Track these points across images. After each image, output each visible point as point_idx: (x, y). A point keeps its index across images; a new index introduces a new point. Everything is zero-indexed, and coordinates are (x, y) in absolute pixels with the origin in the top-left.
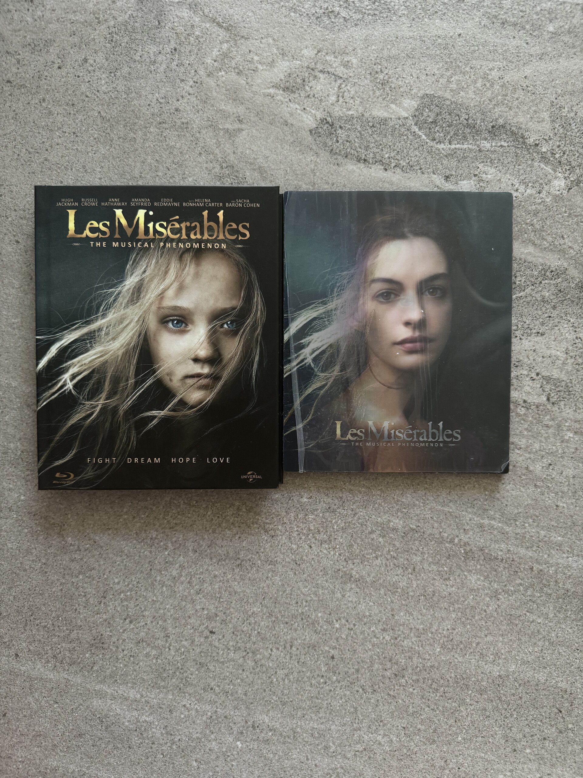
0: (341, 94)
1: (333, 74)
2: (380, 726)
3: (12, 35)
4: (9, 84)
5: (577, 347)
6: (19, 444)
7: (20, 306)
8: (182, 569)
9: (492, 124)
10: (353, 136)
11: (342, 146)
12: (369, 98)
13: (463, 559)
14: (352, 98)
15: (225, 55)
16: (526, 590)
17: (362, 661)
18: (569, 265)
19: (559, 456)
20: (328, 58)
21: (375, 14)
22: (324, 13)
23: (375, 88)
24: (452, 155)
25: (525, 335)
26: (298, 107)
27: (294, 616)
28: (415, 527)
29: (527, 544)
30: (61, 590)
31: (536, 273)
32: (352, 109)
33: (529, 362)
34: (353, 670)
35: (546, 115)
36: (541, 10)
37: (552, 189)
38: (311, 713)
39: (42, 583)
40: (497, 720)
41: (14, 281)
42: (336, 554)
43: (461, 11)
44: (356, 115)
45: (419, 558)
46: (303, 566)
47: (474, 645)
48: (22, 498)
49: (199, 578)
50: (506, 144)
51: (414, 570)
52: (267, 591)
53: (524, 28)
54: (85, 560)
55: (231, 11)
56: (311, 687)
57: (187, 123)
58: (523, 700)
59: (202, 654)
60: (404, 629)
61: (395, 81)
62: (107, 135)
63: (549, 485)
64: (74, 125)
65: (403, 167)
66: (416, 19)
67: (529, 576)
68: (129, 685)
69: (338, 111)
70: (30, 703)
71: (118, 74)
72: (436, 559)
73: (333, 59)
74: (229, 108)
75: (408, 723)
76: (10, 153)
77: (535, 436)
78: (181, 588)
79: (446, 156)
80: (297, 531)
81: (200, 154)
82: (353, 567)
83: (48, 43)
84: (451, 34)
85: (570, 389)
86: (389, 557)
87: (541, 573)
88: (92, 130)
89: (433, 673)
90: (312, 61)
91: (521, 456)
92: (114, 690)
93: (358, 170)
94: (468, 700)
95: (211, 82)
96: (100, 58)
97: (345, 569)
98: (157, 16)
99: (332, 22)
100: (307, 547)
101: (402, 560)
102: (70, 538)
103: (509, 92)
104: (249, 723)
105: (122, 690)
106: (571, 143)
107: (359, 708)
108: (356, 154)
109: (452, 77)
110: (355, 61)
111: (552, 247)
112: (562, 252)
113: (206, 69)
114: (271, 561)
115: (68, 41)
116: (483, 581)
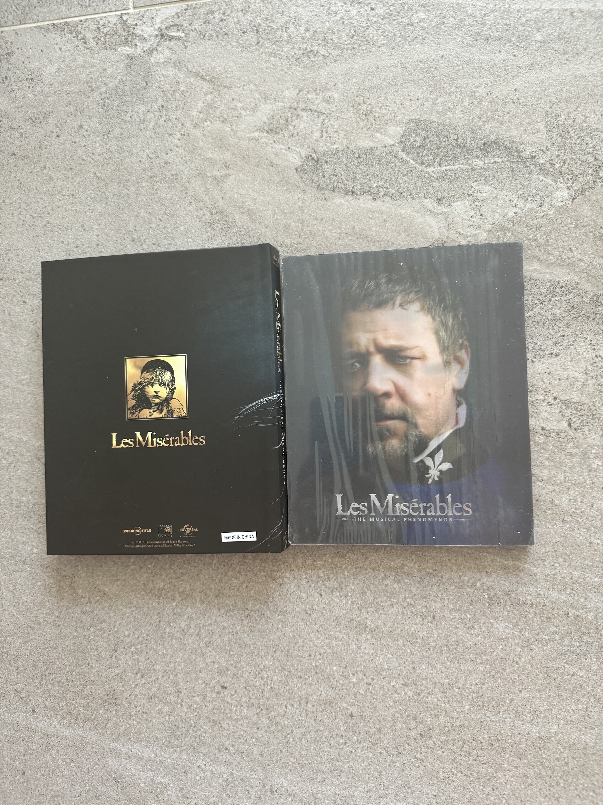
0: (324, 130)
1: (316, 111)
2: (408, 793)
3: (15, 112)
4: (13, 156)
5: (597, 366)
6: (30, 497)
7: (28, 363)
8: (190, 621)
9: (483, 141)
10: (339, 169)
11: (328, 181)
12: (353, 130)
13: (487, 604)
14: (336, 132)
15: (210, 106)
16: (562, 639)
17: (383, 719)
18: (580, 279)
19: (588, 486)
20: (309, 96)
21: (354, 48)
22: (303, 54)
23: (358, 119)
24: (443, 177)
25: (537, 357)
26: (283, 147)
27: (307, 670)
28: (431, 571)
29: (559, 587)
30: (74, 643)
31: (544, 290)
32: (337, 143)
33: (544, 386)
34: (374, 729)
35: (541, 126)
36: (527, 20)
37: (554, 201)
38: (331, 777)
39: (56, 637)
40: (541, 789)
41: (22, 340)
42: (348, 603)
43: (442, 33)
44: (340, 148)
45: (439, 605)
46: (314, 616)
47: (508, 702)
48: (35, 550)
49: (208, 630)
50: (500, 160)
51: (434, 619)
52: (277, 643)
53: (509, 41)
54: (96, 612)
55: (213, 64)
56: (330, 748)
57: (177, 174)
58: (570, 766)
59: (215, 711)
60: (427, 683)
61: (378, 110)
62: (103, 194)
63: (579, 519)
64: (72, 187)
65: (392, 195)
66: (396, 47)
67: (564, 622)
68: (143, 743)
69: (322, 147)
70: (47, 762)
71: (111, 136)
72: (458, 605)
73: (315, 96)
74: (216, 155)
75: (439, 791)
76: (16, 219)
77: (558, 466)
78: (190, 641)
79: (437, 179)
80: (306, 578)
81: (190, 202)
82: (367, 616)
83: (47, 115)
84: (433, 57)
85: (594, 413)
86: (406, 604)
87: (579, 619)
88: (89, 190)
89: (463, 733)
90: (293, 101)
91: (544, 488)
92: (128, 749)
93: (346, 203)
94: (505, 766)
95: (198, 133)
96: (94, 123)
97: (359, 619)
98: (144, 77)
99: (312, 61)
100: (317, 595)
101: (420, 607)
102: (80, 591)
103: (499, 107)
104: (267, 787)
105: (136, 749)
106: (571, 152)
107: (384, 773)
108: (343, 188)
109: (437, 99)
110: (336, 96)
111: (559, 261)
112: (572, 265)
113: (193, 121)
114: (280, 611)
115: (64, 111)
116: (512, 629)
